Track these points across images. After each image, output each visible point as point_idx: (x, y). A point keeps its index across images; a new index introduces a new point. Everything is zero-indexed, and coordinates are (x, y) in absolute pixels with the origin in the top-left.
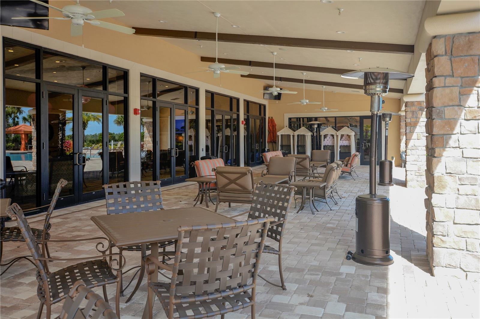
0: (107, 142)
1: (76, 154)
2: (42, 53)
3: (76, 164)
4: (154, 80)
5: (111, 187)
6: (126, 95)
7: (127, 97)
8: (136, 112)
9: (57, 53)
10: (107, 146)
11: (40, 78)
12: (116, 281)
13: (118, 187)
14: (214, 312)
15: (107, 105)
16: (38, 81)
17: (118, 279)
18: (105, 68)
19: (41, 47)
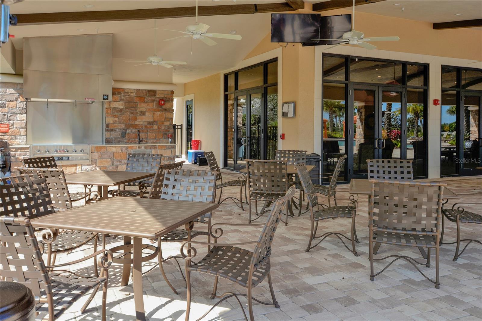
0: (405, 130)
1: (376, 139)
2: (349, 61)
3: (376, 148)
4: (459, 70)
5: (372, 162)
6: (426, 88)
7: (426, 90)
8: (435, 102)
9: (362, 58)
10: (405, 134)
11: (348, 80)
12: (351, 216)
13: (378, 162)
14: (402, 243)
15: (405, 97)
16: (347, 82)
17: (353, 216)
18: (404, 64)
19: (349, 56)
